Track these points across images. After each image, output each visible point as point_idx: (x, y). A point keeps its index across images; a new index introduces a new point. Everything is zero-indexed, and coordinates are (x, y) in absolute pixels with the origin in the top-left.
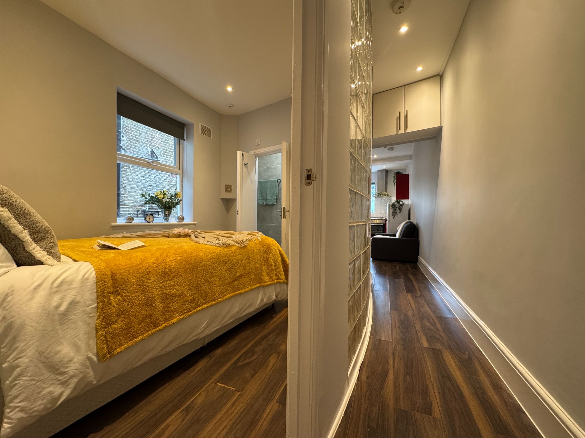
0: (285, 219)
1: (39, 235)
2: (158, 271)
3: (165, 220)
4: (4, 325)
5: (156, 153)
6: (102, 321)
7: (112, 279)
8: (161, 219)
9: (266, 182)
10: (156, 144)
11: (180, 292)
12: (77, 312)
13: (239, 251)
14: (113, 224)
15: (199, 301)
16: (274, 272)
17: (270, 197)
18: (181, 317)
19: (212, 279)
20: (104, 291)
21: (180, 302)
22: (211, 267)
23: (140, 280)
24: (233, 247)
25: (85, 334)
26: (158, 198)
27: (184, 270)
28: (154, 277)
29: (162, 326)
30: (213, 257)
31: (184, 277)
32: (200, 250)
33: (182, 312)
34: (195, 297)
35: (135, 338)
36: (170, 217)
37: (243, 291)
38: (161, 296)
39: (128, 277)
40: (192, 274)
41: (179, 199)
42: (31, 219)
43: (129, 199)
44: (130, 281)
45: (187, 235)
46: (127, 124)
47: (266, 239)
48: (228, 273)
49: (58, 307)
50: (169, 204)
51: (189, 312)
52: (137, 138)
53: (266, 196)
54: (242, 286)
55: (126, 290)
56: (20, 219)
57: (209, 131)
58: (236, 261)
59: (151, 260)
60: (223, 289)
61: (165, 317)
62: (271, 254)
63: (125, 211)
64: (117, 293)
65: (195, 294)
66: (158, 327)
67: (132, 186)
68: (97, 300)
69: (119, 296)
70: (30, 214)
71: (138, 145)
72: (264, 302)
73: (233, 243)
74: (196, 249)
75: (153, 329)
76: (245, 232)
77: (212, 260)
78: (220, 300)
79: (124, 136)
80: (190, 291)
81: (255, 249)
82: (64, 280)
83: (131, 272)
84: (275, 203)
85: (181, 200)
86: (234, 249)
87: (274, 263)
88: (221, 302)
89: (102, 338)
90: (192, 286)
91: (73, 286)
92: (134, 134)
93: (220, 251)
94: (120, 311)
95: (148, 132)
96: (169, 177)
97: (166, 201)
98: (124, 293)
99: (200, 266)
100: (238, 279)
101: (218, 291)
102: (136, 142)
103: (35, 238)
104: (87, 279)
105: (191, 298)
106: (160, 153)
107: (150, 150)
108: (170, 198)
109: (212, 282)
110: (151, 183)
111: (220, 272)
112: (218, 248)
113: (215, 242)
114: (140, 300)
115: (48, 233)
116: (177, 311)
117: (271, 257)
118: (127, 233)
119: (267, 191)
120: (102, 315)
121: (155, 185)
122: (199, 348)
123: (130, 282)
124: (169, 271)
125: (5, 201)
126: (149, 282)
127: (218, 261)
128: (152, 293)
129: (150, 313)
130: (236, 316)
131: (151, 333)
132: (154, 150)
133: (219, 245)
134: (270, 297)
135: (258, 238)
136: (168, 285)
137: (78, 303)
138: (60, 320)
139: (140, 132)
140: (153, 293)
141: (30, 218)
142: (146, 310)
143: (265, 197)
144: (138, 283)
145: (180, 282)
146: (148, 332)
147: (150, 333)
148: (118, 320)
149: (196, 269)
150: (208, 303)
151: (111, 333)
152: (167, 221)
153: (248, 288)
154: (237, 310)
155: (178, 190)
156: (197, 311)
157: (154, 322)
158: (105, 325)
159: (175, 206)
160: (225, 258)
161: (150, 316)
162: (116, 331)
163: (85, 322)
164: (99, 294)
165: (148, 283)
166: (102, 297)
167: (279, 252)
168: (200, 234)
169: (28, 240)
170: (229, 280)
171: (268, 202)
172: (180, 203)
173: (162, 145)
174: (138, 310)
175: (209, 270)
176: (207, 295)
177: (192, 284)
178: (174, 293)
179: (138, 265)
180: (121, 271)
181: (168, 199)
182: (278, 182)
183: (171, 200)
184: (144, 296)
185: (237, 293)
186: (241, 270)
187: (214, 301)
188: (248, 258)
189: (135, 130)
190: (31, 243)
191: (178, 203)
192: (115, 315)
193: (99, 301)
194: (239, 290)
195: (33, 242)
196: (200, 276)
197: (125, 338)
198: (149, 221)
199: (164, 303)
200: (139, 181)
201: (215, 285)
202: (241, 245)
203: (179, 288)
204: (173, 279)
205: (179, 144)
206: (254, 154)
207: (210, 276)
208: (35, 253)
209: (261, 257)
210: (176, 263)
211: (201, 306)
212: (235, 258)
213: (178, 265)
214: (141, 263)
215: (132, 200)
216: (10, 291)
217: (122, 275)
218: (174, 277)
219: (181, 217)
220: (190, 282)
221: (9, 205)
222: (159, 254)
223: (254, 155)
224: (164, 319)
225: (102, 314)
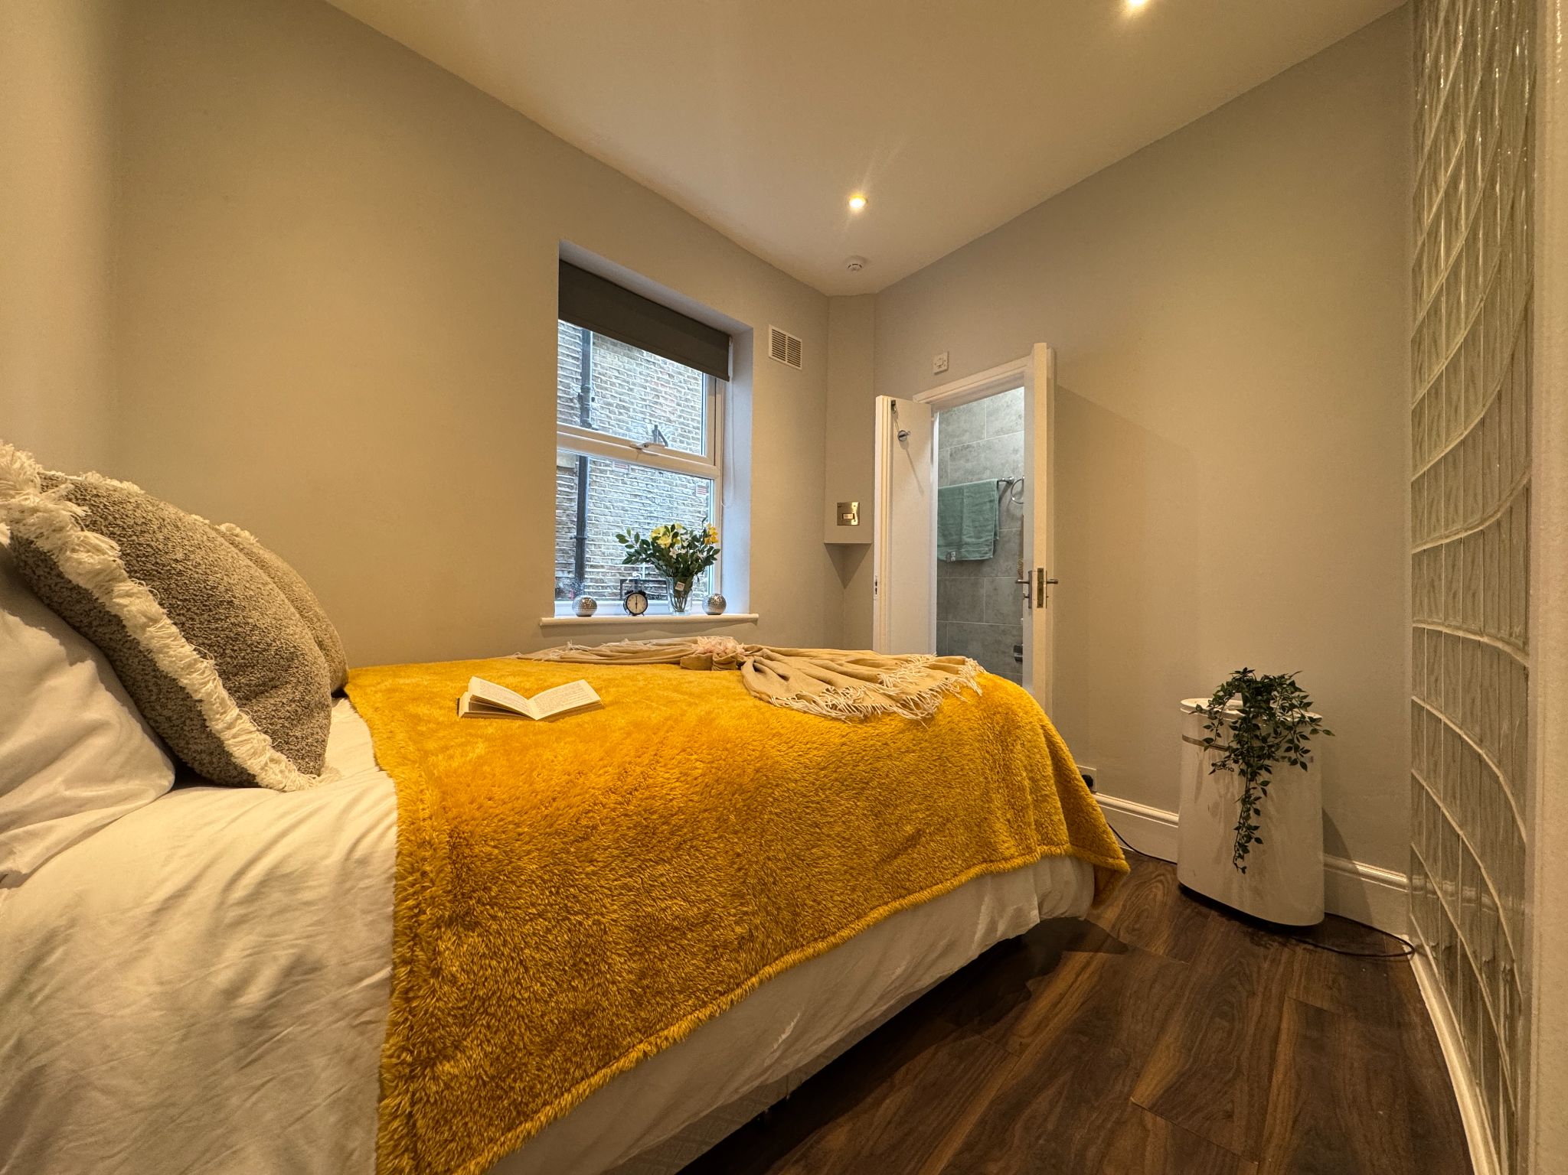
0: (1043, 610)
1: (256, 676)
2: (625, 822)
3: (676, 607)
4: (14, 1076)
5: (663, 434)
6: (404, 1049)
7: (454, 863)
8: (665, 605)
9: (960, 490)
10: (665, 412)
11: (699, 909)
12: (309, 1007)
13: (908, 735)
14: (545, 620)
15: (770, 941)
16: (1031, 816)
17: (970, 537)
18: (703, 1014)
19: (814, 851)
20: (416, 915)
21: (700, 950)
22: (813, 802)
23: (555, 864)
24: (887, 720)
25: (331, 1106)
26: (659, 546)
27: (718, 819)
28: (609, 847)
29: (634, 1055)
30: (819, 764)
31: (716, 845)
32: (774, 736)
33: (706, 990)
34: (756, 928)
35: (528, 1117)
36: (689, 599)
37: (925, 894)
38: (631, 928)
39: (512, 851)
40: (745, 833)
41: (712, 548)
42: (233, 620)
43: (603, 550)
44: (519, 867)
45: (733, 664)
46: (602, 367)
47: (996, 687)
48: (872, 823)
49: (233, 992)
50: (686, 562)
51: (733, 990)
52: (624, 401)
53: (960, 533)
54: (923, 874)
55: (501, 908)
56: (193, 619)
57: (795, 346)
58: (900, 777)
59: (600, 775)
60: (853, 890)
61: (642, 1014)
62: (1019, 747)
63: (596, 581)
64: (468, 919)
65: (754, 914)
66: (617, 1059)
67: (611, 519)
68: (394, 951)
69: (474, 932)
70: (230, 603)
71: (624, 418)
72: (999, 933)
73: (886, 703)
74: (758, 728)
75: (599, 1069)
76: (918, 656)
77: (816, 774)
78: (845, 933)
79: (596, 398)
80: (737, 902)
81: (964, 726)
82: (275, 867)
83: (526, 830)
84: (990, 555)
85: (716, 552)
86: (890, 730)
87: (1029, 779)
88: (845, 941)
89: (396, 1124)
90: (744, 882)
91: (307, 895)
92: (616, 393)
93: (844, 739)
94: (475, 997)
95: (647, 384)
96: (694, 494)
97: (679, 555)
98: (494, 918)
99: (775, 799)
100: (906, 849)
101: (836, 898)
102: (622, 411)
103: (241, 687)
104: (363, 862)
105: (738, 930)
106: (674, 434)
107: (651, 428)
108: (688, 546)
109: (815, 863)
110: (653, 509)
111: (844, 822)
112: (837, 724)
113: (825, 700)
114: (551, 949)
115: (289, 666)
116: (689, 987)
117: (1019, 755)
118: (577, 647)
119: (962, 518)
120: (407, 1019)
121: (660, 515)
122: (766, 1108)
123: (520, 870)
124: (663, 824)
125: (147, 557)
126: (589, 869)
127: (836, 780)
128: (596, 917)
129: (587, 1003)
130: (901, 990)
131: (587, 1092)
132: (659, 428)
133: (840, 713)
134: (1019, 913)
135: (970, 685)
136: (656, 881)
137: (316, 968)
138: (243, 1045)
139: (631, 387)
140: (602, 915)
141: (227, 617)
142: (575, 989)
143: (954, 537)
144: (546, 877)
145: (702, 867)
146: (577, 1083)
147: (584, 1091)
148: (465, 1040)
149: (761, 813)
150: (803, 945)
151: (432, 1100)
152: (681, 610)
153: (942, 882)
154: (905, 970)
155: (712, 523)
156: (761, 982)
157: (600, 1041)
158: (410, 1065)
159: (701, 569)
160: (862, 767)
161: (589, 1014)
162: (452, 1088)
163: (337, 1051)
164: (401, 925)
165: (583, 876)
166: (411, 943)
167: (1043, 739)
168: (772, 660)
169: (210, 695)
170: (875, 853)
171: (966, 553)
172: (715, 559)
173: (679, 413)
174: (543, 991)
175: (808, 814)
176: (798, 915)
177: (746, 874)
178: (677, 913)
179: (554, 799)
180: (487, 825)
181: (683, 547)
182: (997, 487)
183: (691, 551)
184: (569, 930)
185: (905, 902)
186: (916, 811)
187: (823, 938)
188: (941, 765)
189: (619, 382)
190: (221, 704)
191: (708, 561)
192: (455, 1016)
193: (399, 957)
194: (910, 892)
195: (231, 702)
196: (773, 841)
197: (487, 1120)
198: (634, 612)
199: (641, 954)
200: (626, 505)
201: (827, 873)
202: (916, 711)
203: (698, 892)
204: (675, 855)
205: (713, 391)
206: (927, 403)
207: (808, 837)
208: (230, 742)
209: (985, 758)
210: (688, 789)
211: (777, 959)
212: (897, 763)
213: (696, 798)
214: (564, 793)
215: (611, 555)
216: (63, 921)
217: (492, 844)
218: (678, 848)
219: (716, 598)
220: (736, 866)
221: (157, 571)
222: (632, 753)
223: (929, 406)
224: (640, 1025)
225: (406, 1014)
